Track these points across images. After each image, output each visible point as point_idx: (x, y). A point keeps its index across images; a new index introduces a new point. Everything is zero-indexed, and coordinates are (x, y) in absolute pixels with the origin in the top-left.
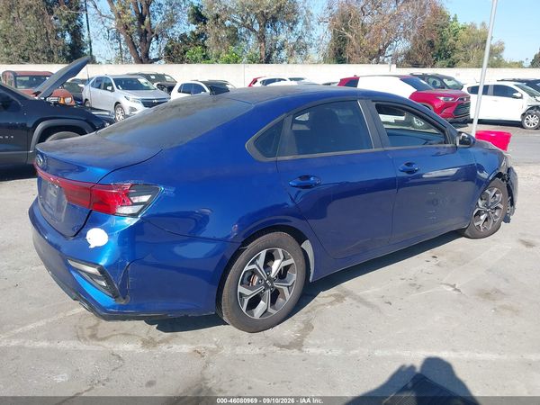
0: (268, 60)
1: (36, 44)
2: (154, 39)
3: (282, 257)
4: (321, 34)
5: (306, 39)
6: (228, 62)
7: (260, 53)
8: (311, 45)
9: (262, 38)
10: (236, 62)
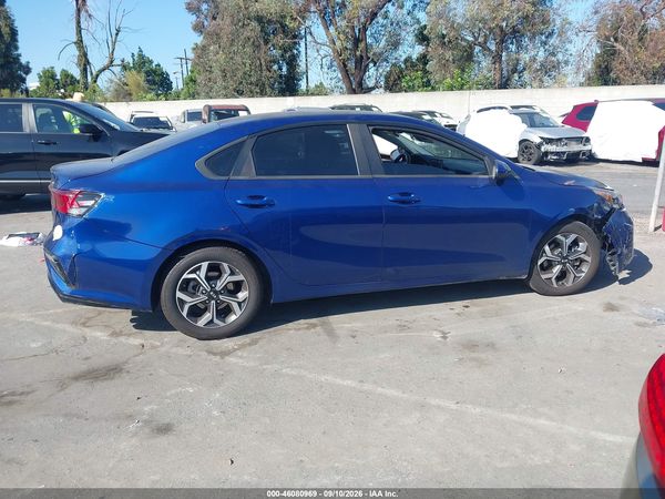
0: (504, 85)
1: (250, 76)
2: (371, 65)
3: (229, 272)
4: (582, 48)
5: (560, 56)
6: (451, 88)
7: (494, 76)
8: (566, 63)
9: (497, 58)
10: (461, 89)
